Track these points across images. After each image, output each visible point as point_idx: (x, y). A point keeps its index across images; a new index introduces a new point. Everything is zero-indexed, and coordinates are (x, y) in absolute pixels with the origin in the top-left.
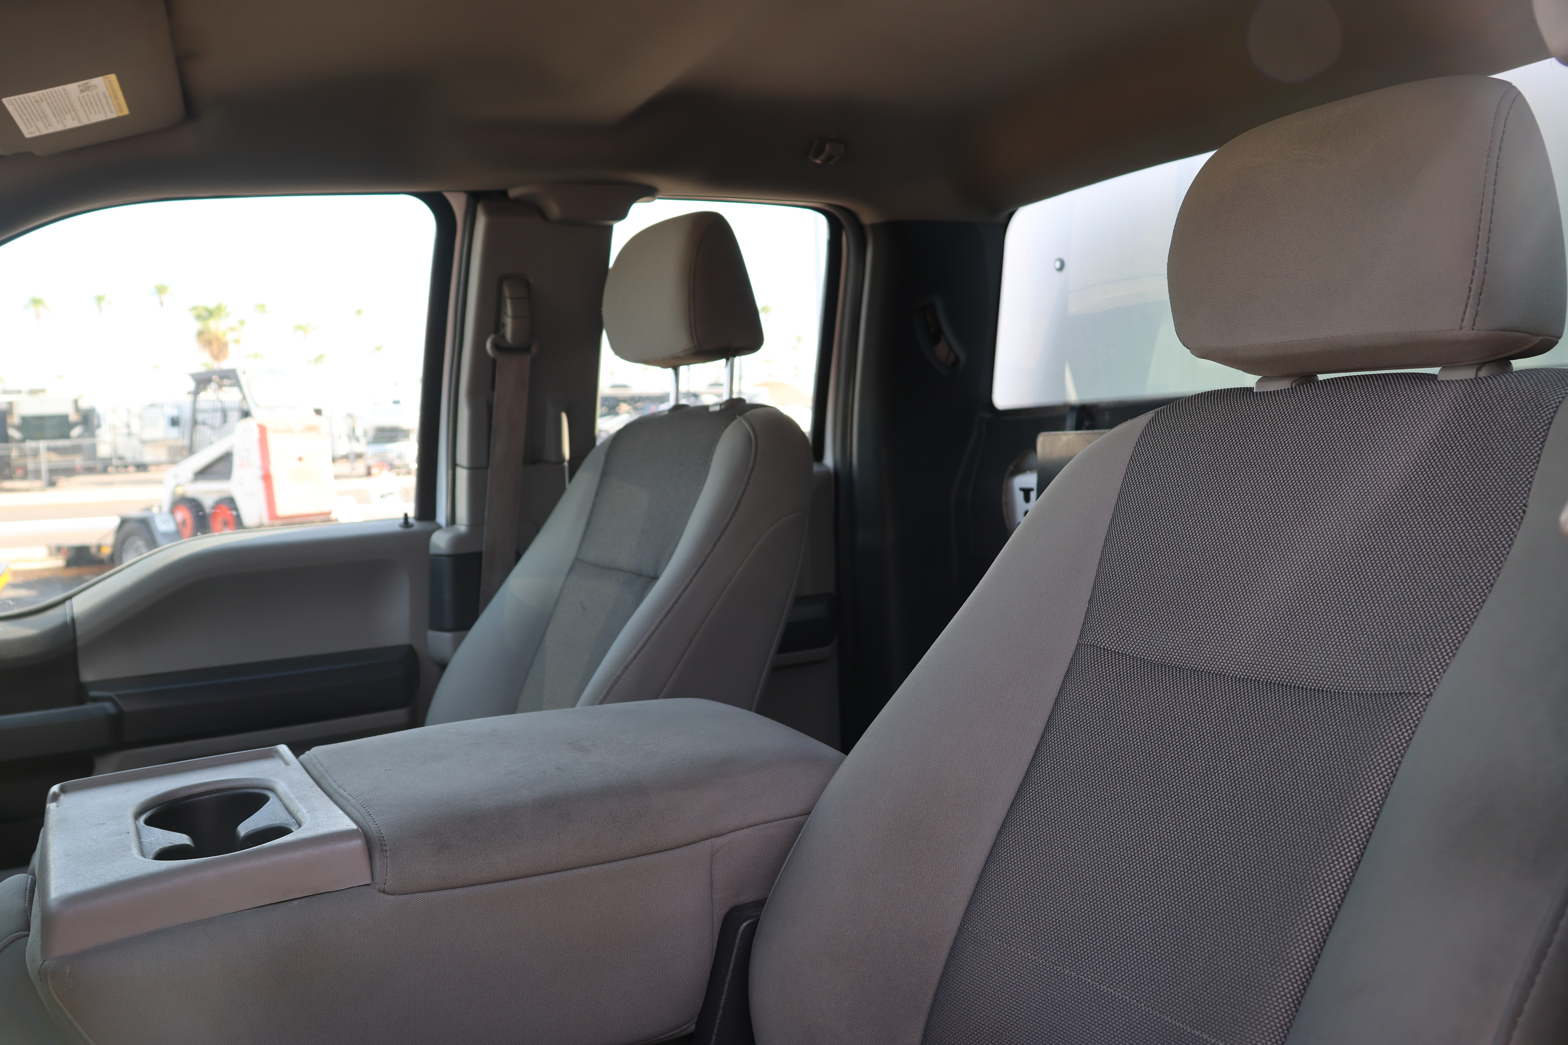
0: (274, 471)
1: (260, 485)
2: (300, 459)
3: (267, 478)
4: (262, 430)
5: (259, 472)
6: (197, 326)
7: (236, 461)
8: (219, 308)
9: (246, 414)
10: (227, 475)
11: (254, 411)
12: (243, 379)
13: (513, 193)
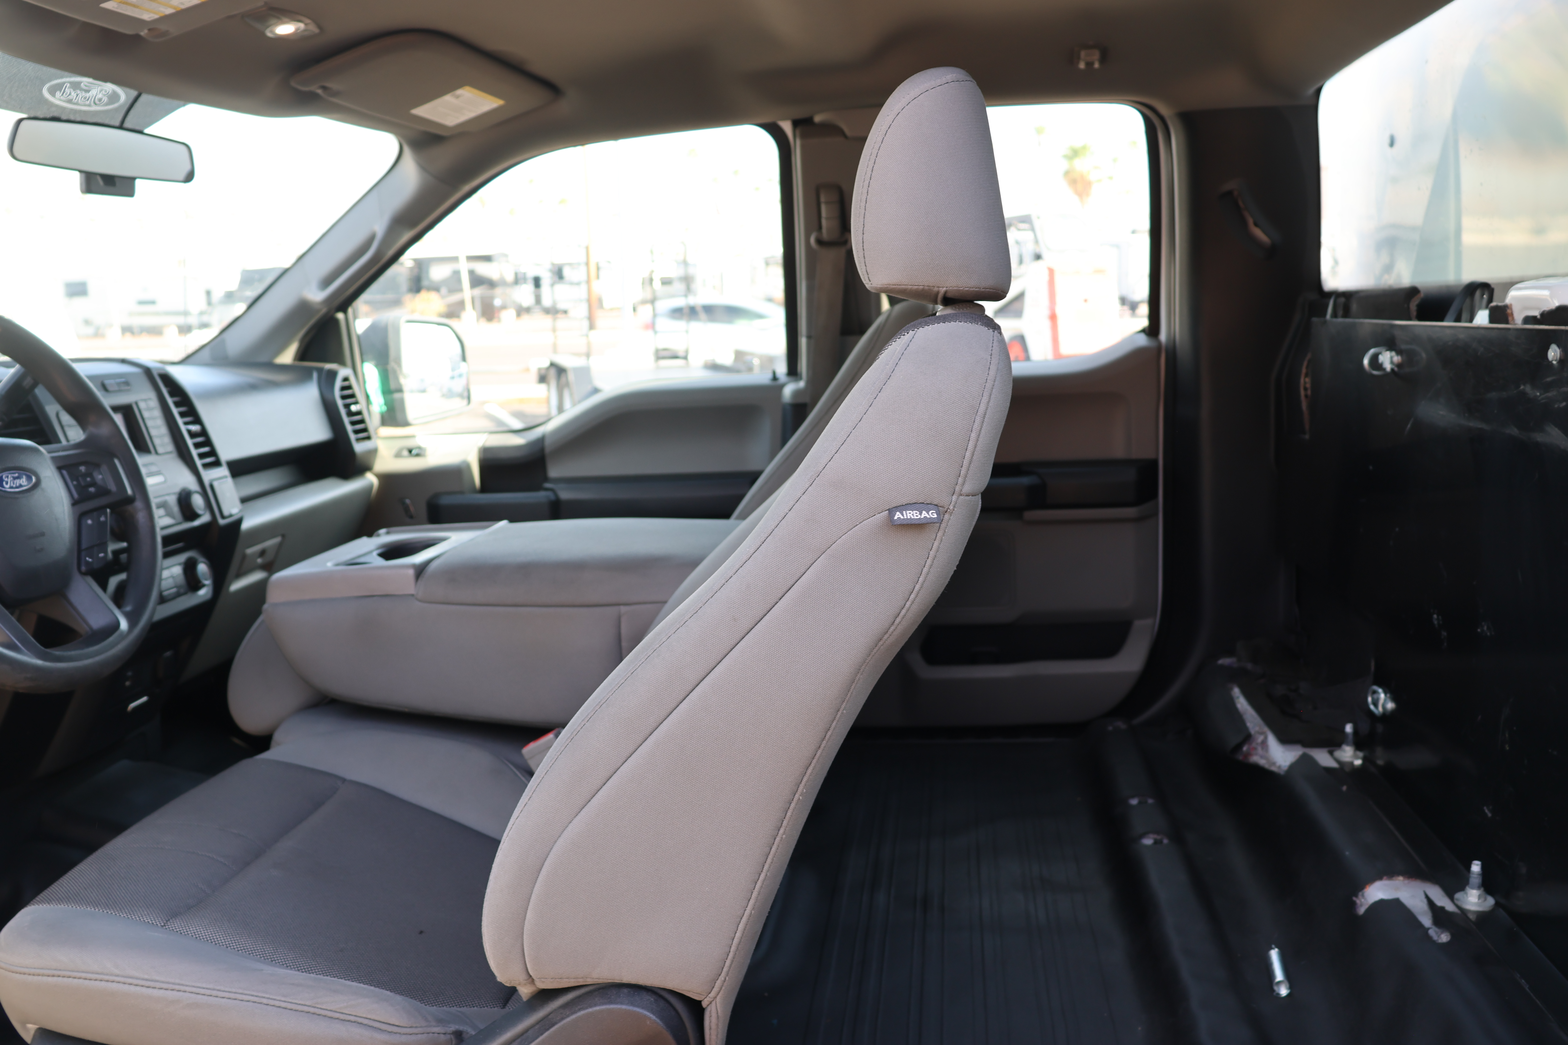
0: (1059, 311)
1: (1047, 323)
2: (1086, 301)
3: (1053, 317)
4: (1051, 272)
5: (1046, 312)
6: (1065, 165)
7: (1028, 299)
8: (1084, 148)
9: (1038, 257)
10: (1019, 314)
11: (1045, 255)
12: (1037, 224)
13: (818, 119)
